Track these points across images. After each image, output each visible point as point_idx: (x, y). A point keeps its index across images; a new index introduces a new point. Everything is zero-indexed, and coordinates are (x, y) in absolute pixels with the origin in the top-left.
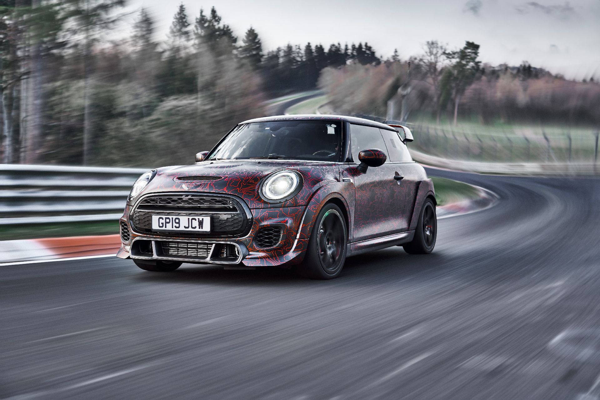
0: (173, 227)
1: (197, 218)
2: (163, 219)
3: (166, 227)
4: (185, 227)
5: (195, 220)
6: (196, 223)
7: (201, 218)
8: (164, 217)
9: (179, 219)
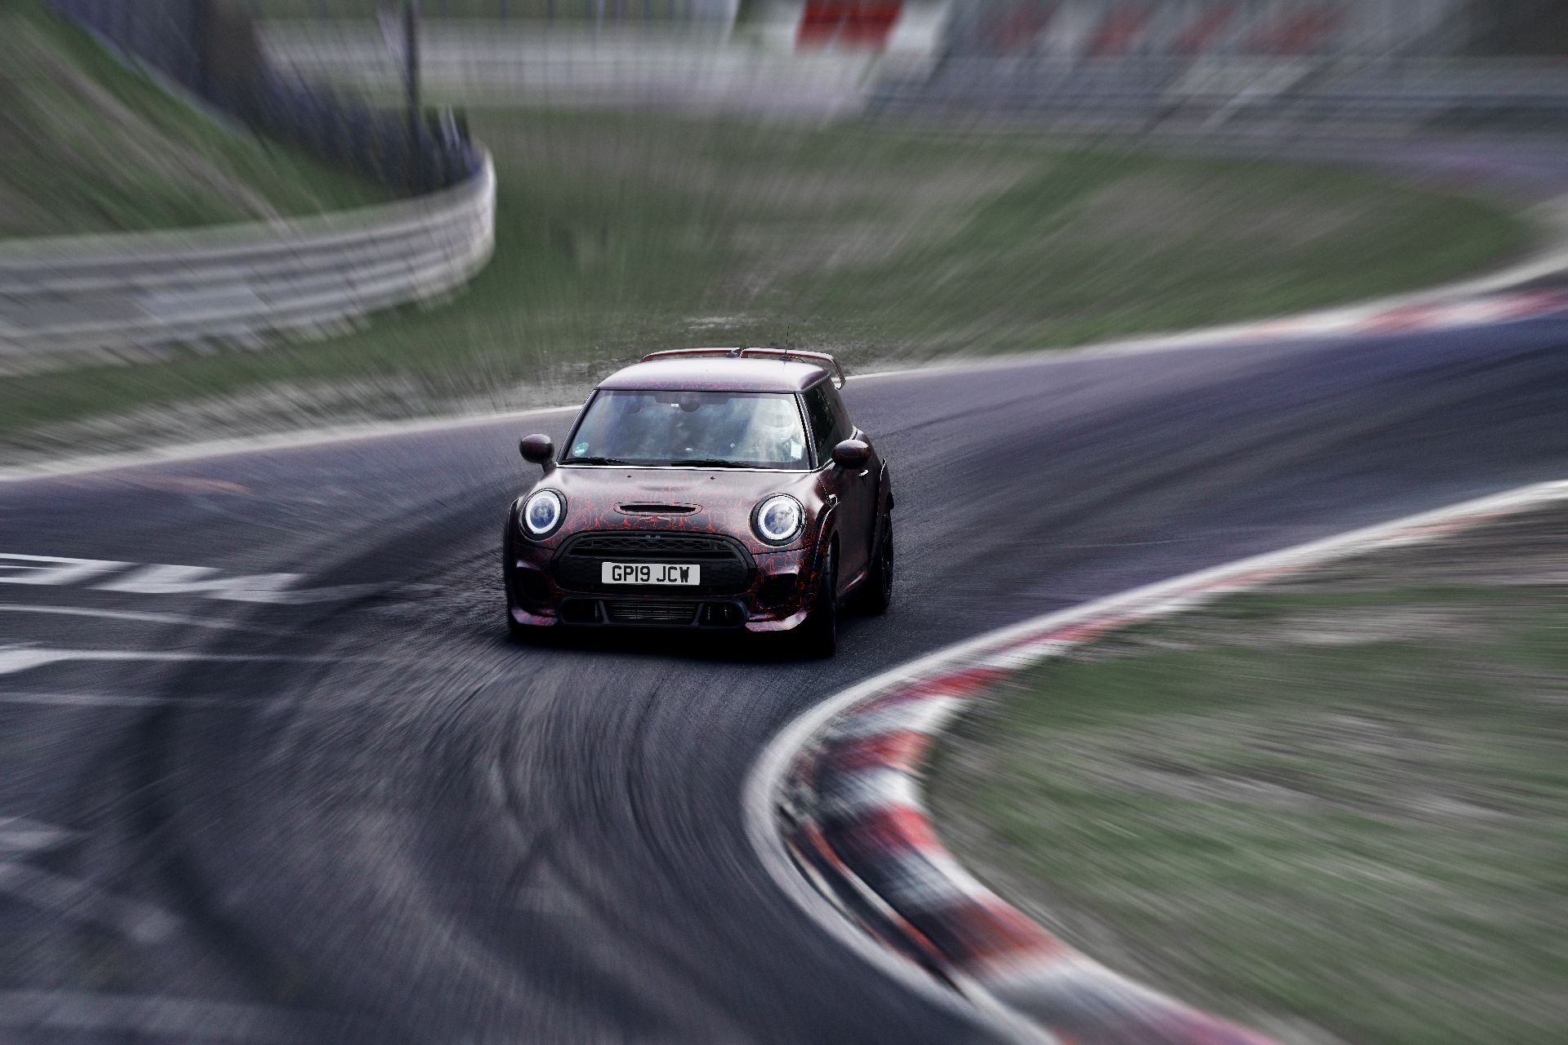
0: (637, 581)
1: (678, 566)
2: (620, 568)
3: (625, 580)
4: (658, 580)
5: (676, 569)
6: (676, 574)
7: (684, 567)
8: (622, 565)
9: (648, 568)
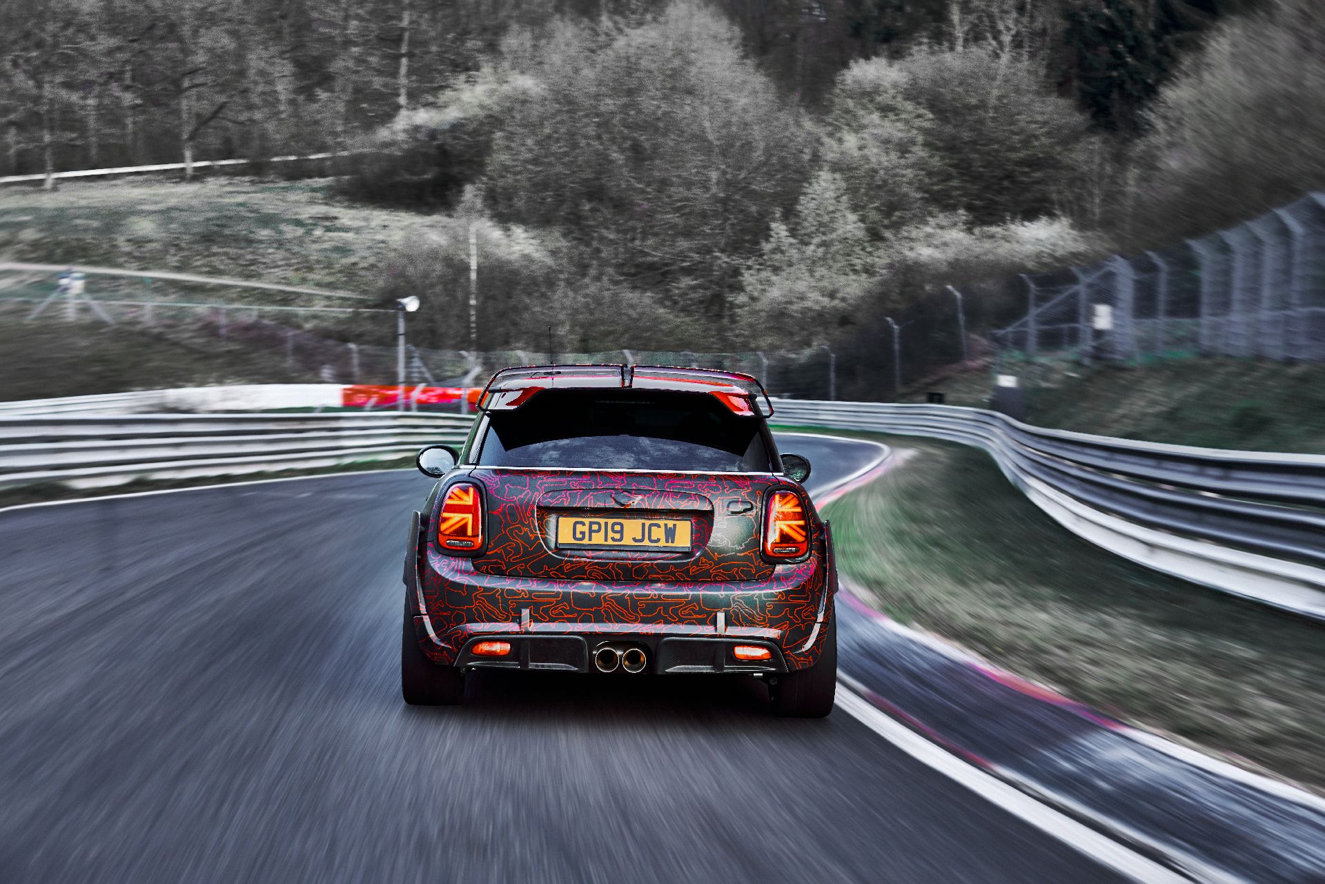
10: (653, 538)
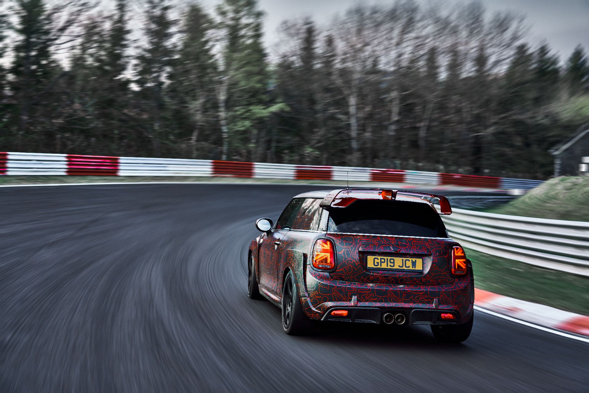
10: (407, 266)
